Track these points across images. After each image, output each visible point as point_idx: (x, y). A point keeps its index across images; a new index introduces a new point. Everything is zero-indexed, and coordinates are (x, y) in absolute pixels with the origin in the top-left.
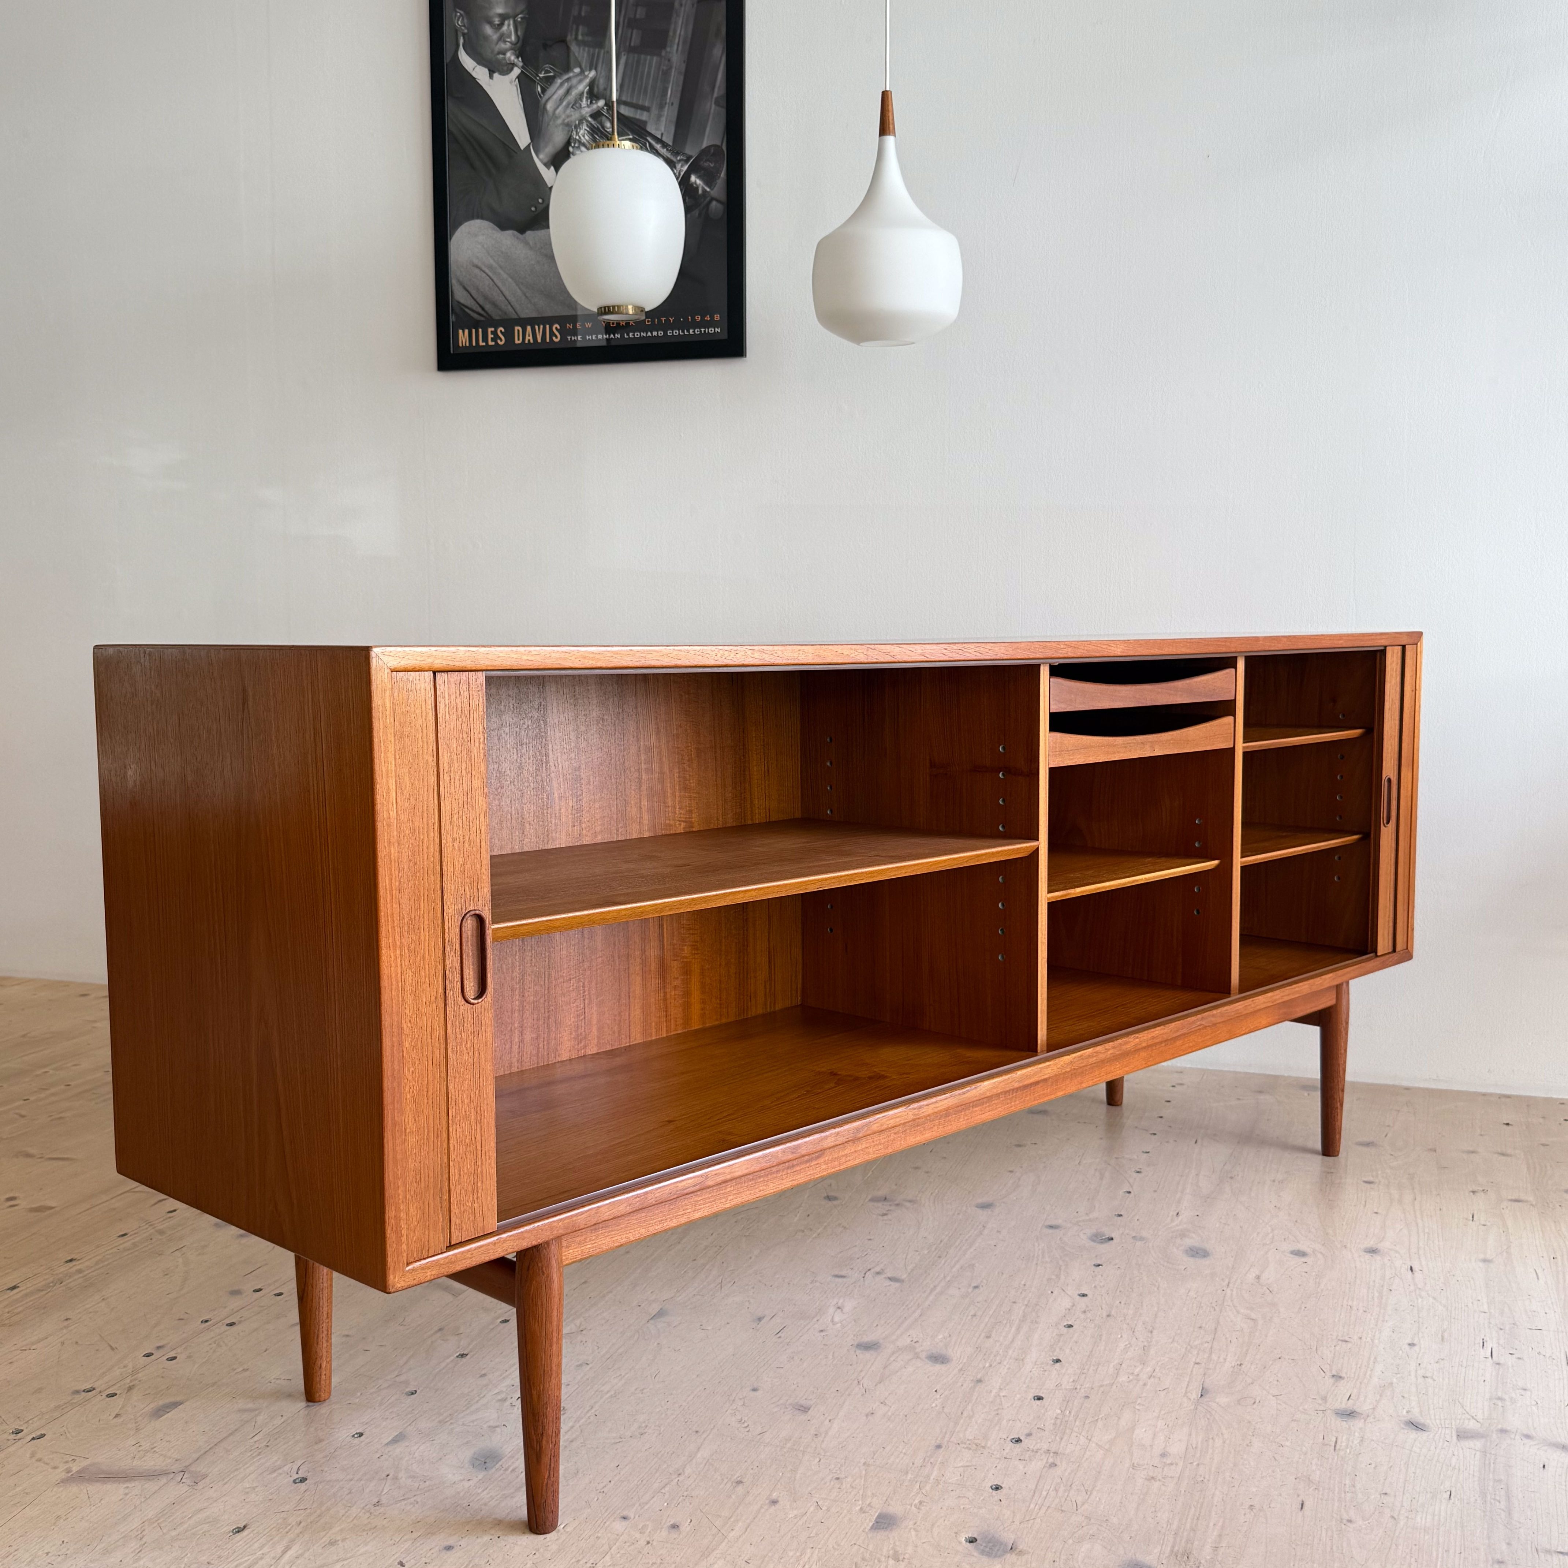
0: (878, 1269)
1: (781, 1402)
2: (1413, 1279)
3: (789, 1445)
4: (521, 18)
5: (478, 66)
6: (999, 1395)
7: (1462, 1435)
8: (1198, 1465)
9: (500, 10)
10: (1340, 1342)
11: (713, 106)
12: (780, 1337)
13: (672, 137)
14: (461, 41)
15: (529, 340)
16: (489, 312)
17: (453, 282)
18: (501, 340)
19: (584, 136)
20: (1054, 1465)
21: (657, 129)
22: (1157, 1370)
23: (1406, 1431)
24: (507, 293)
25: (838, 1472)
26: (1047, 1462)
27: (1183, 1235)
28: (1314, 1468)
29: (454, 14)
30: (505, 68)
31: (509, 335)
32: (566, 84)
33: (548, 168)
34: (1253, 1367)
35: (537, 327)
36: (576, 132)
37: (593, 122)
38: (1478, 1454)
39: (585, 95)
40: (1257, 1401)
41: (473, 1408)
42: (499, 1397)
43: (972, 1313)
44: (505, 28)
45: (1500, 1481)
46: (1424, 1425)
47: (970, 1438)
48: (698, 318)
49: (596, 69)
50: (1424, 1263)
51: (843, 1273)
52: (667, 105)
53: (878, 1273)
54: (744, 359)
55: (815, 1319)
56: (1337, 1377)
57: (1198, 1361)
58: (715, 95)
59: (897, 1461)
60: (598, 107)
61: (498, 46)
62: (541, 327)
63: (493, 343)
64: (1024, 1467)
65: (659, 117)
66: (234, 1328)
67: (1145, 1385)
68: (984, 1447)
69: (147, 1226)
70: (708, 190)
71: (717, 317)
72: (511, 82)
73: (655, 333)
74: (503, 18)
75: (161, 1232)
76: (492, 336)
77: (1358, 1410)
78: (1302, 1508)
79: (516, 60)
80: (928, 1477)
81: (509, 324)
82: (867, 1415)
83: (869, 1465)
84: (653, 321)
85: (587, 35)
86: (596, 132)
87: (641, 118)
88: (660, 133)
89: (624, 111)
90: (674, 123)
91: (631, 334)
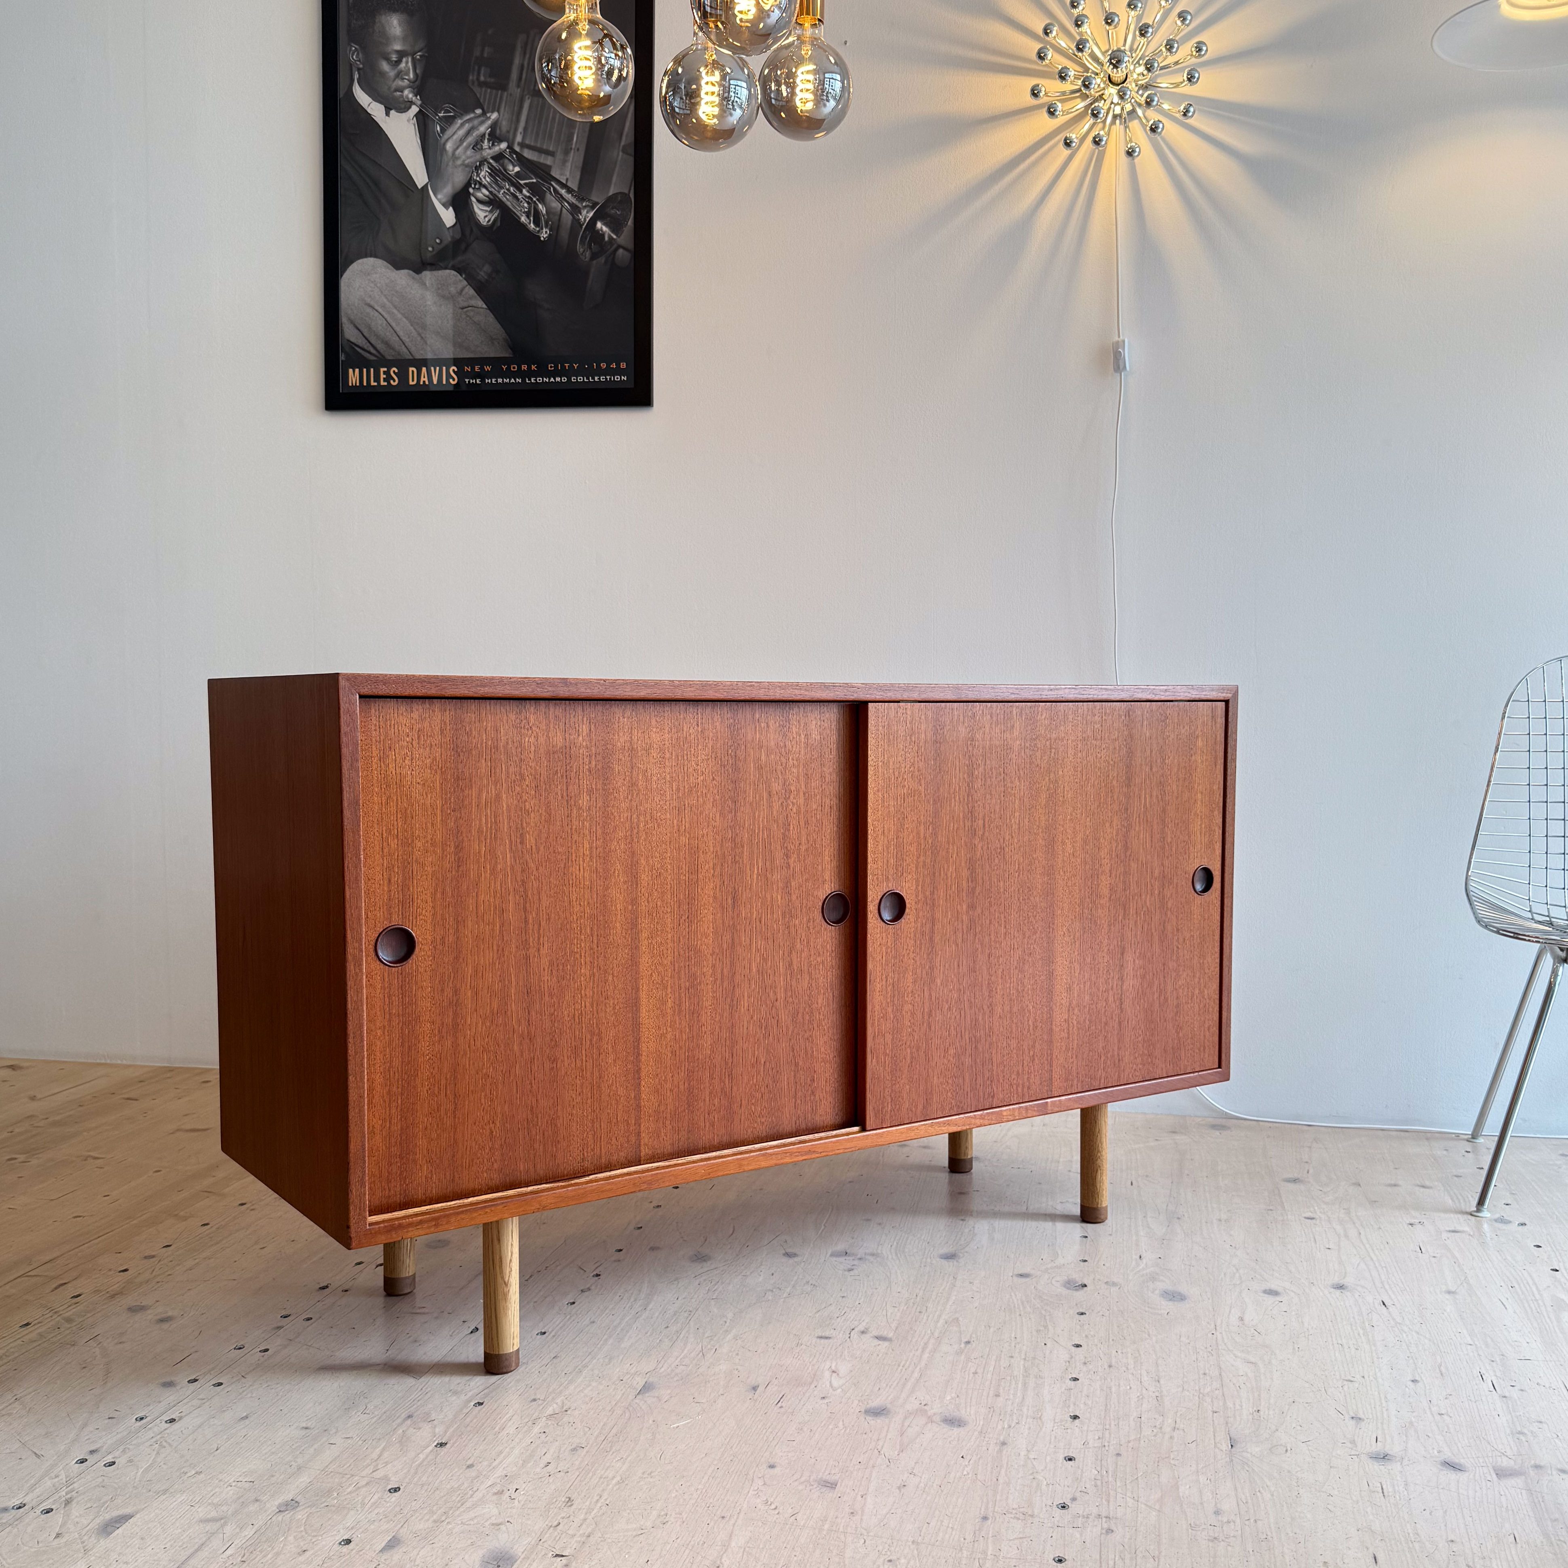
0: (861, 1328)
1: (803, 1479)
2: (1389, 1313)
3: (826, 1527)
4: (420, 56)
5: (374, 103)
6: (1028, 1458)
7: (1501, 1473)
8: (1255, 1521)
9: (398, 47)
10: (1345, 1383)
11: (621, 153)
12: (781, 1407)
13: (577, 183)
14: (356, 76)
15: (424, 382)
16: (382, 351)
17: (344, 320)
18: (394, 381)
19: (485, 178)
20: (1110, 1531)
21: (561, 174)
22: (1178, 1420)
23: (1445, 1472)
24: (401, 334)
25: (889, 1553)
26: (1102, 1529)
27: (1153, 1278)
28: (1371, 1517)
29: (349, 48)
30: (403, 106)
31: (403, 376)
32: (467, 125)
33: (447, 208)
34: (1271, 1412)
35: (432, 368)
36: (477, 173)
38: (1524, 1492)
39: (487, 136)
40: (1289, 1449)
41: (468, 1504)
42: (495, 1490)
43: (973, 1370)
44: (403, 65)
45: (1556, 1520)
46: (1461, 1465)
47: (1015, 1506)
48: (604, 365)
50: (1393, 1296)
51: (827, 1334)
52: (572, 151)
53: (863, 1332)
54: (651, 409)
55: (813, 1386)
56: (1357, 1419)
57: (1215, 1409)
58: (623, 143)
59: (947, 1536)
60: (500, 149)
61: (395, 83)
62: (438, 368)
63: (386, 384)
64: (1081, 1535)
65: (564, 162)
66: (176, 1426)
67: (1171, 1437)
68: (1032, 1516)
69: (51, 1314)
70: (615, 237)
71: (624, 366)
72: (408, 121)
73: (558, 379)
74: (401, 54)
75: (69, 1320)
76: (385, 376)
77: (1390, 1453)
78: (1376, 1562)
79: (414, 98)
80: (985, 1552)
81: (403, 365)
82: (899, 1488)
83: (918, 1544)
84: (556, 367)
85: (490, 76)
86: (497, 174)
87: (545, 162)
88: (565, 178)
89: (527, 154)
90: (580, 169)
91: (533, 380)
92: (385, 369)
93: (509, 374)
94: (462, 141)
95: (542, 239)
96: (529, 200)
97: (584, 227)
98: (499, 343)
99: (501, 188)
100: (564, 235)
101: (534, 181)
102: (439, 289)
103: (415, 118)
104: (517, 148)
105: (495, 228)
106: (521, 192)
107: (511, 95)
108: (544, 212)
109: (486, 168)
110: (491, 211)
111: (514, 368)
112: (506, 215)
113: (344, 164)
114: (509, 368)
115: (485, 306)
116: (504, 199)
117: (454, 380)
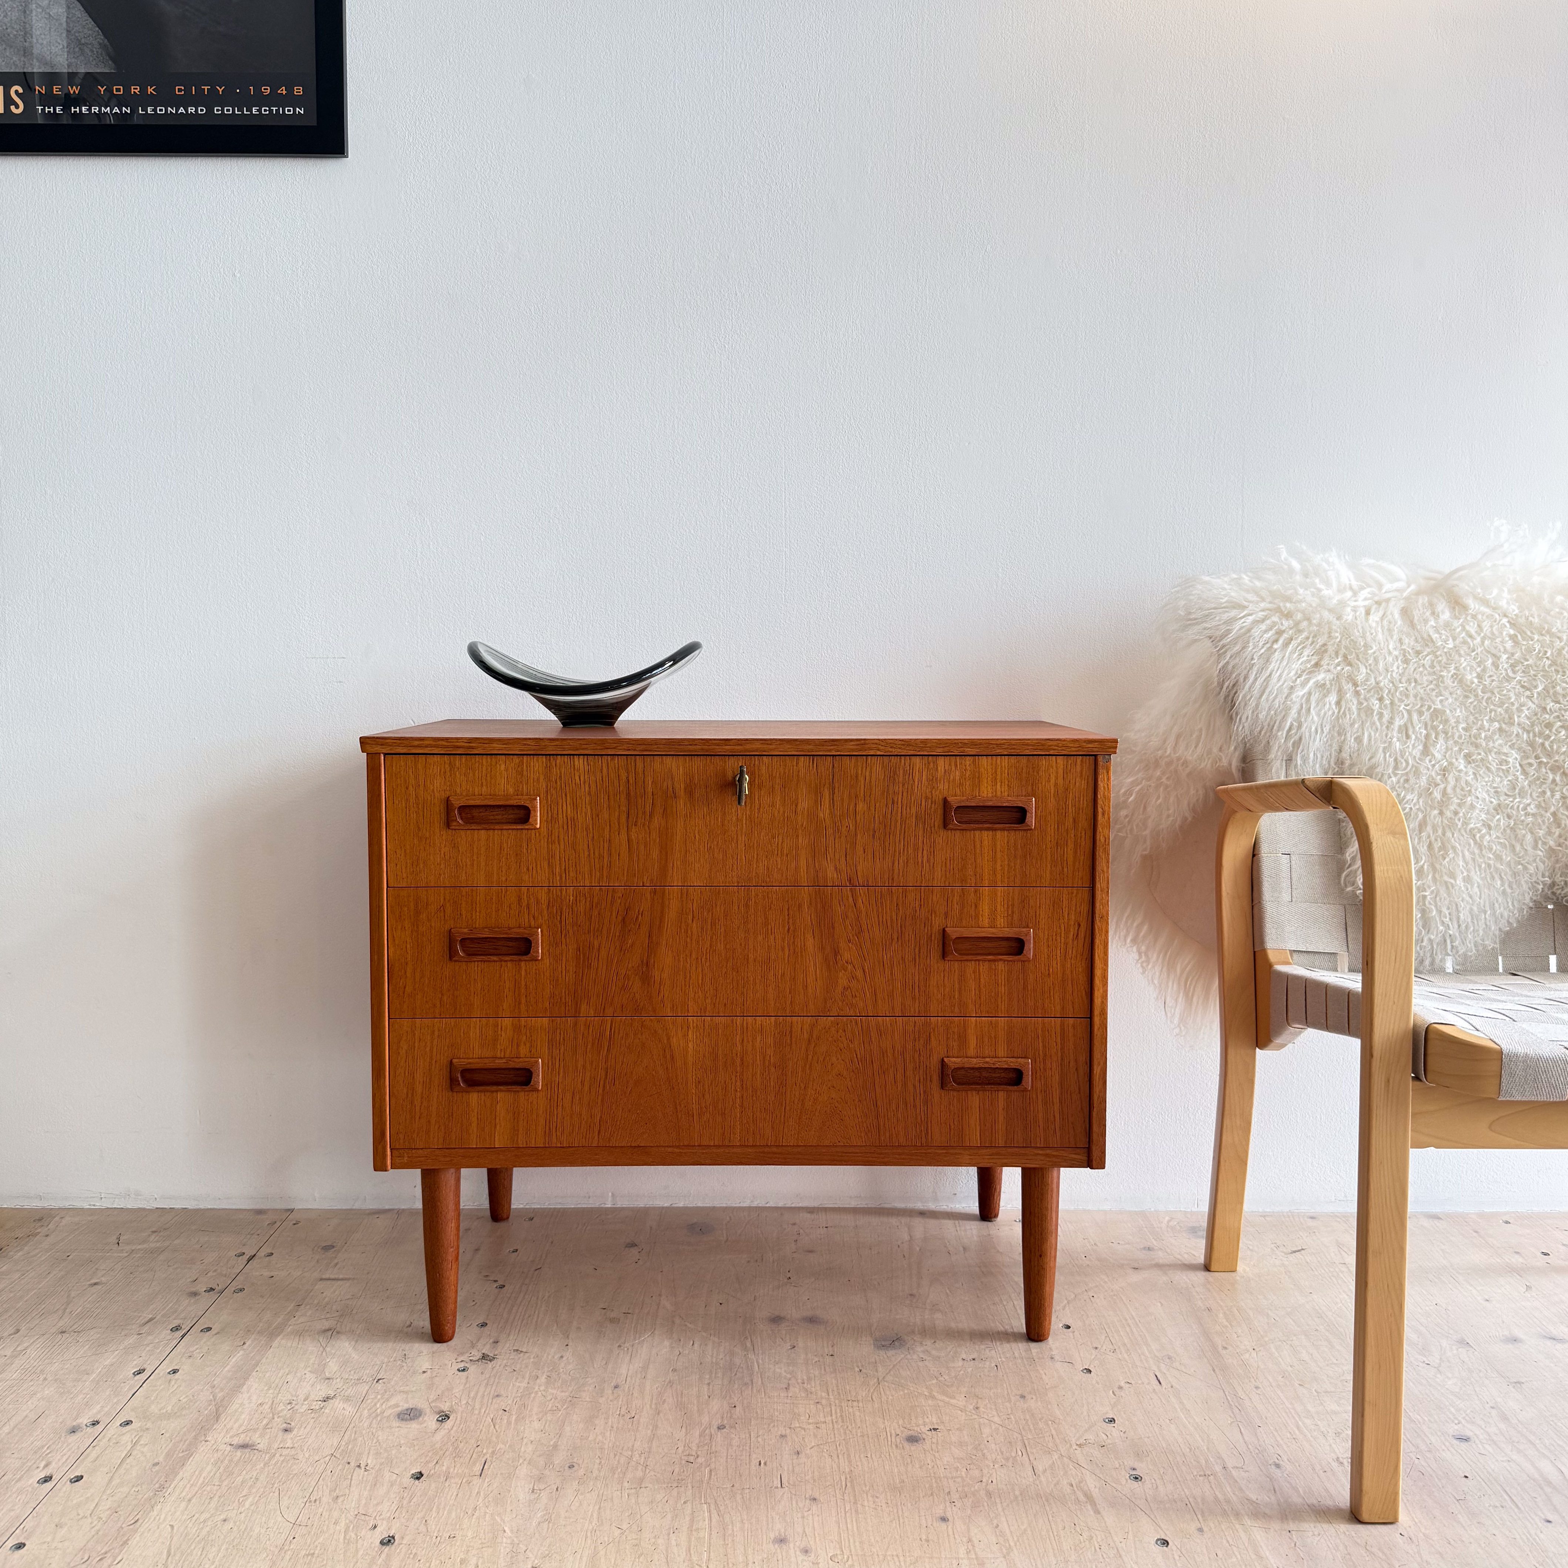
48: (267, 90)
54: (344, 159)
71: (298, 91)
73: (192, 110)
84: (188, 90)
91: (149, 110)
93: (110, 100)
111: (118, 90)
114: (109, 91)
117: (17, 107)
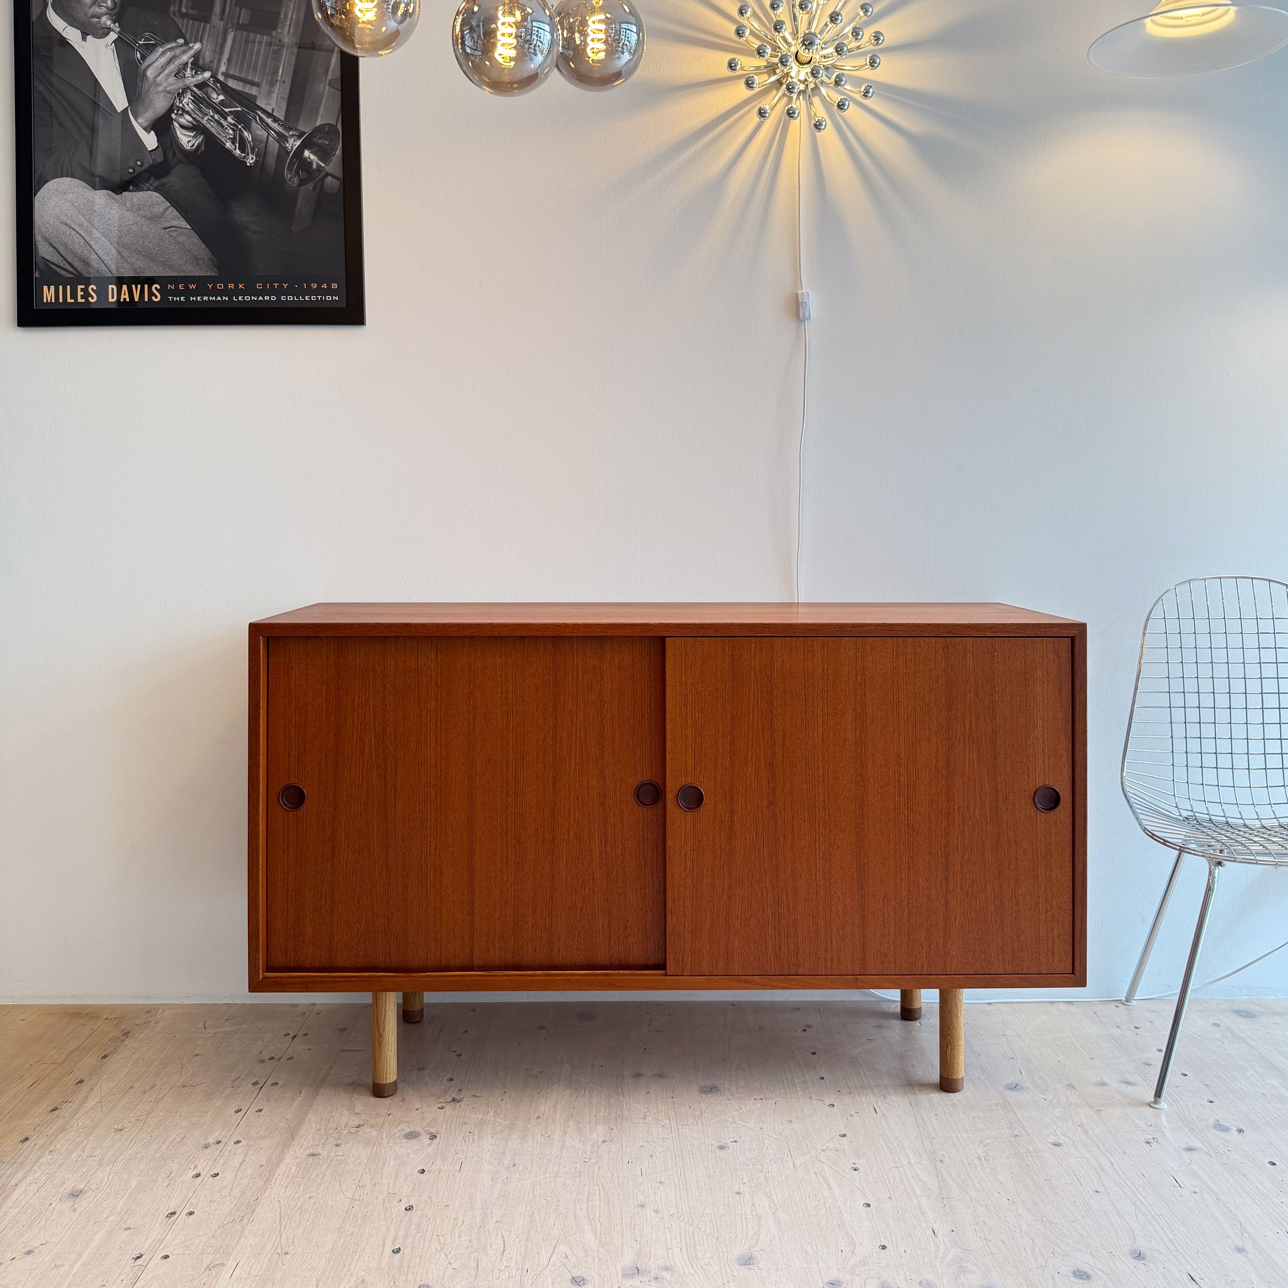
11: (327, 87)
13: (283, 113)
15: (125, 299)
16: (79, 269)
17: (38, 238)
18: (93, 298)
19: (188, 104)
21: (267, 104)
24: (100, 252)
30: (101, 32)
31: (102, 293)
33: (148, 132)
35: (134, 286)
36: (179, 100)
37: (198, 92)
39: (190, 65)
48: (314, 286)
49: (201, 42)
52: (278, 82)
54: (363, 327)
58: (329, 78)
60: (204, 77)
61: (91, 10)
62: (139, 286)
63: (83, 301)
65: (270, 93)
70: (323, 165)
71: (334, 286)
72: (107, 46)
73: (267, 298)
76: (82, 293)
79: (112, 25)
84: (264, 286)
85: (192, 9)
86: (201, 101)
87: (250, 92)
88: (271, 108)
89: (232, 83)
90: (286, 100)
91: (240, 298)
92: (83, 287)
93: (215, 292)
94: (163, 68)
95: (248, 164)
96: (234, 127)
97: (291, 154)
98: (204, 263)
99: (206, 115)
100: (271, 161)
101: (240, 109)
102: (140, 209)
103: (113, 44)
104: (221, 78)
105: (199, 153)
106: (226, 119)
107: (214, 27)
108: (250, 139)
109: (189, 95)
110: (194, 137)
111: (220, 286)
112: (210, 140)
113: (37, 86)
114: (214, 287)
115: (189, 227)
116: (208, 126)
117: (156, 297)
